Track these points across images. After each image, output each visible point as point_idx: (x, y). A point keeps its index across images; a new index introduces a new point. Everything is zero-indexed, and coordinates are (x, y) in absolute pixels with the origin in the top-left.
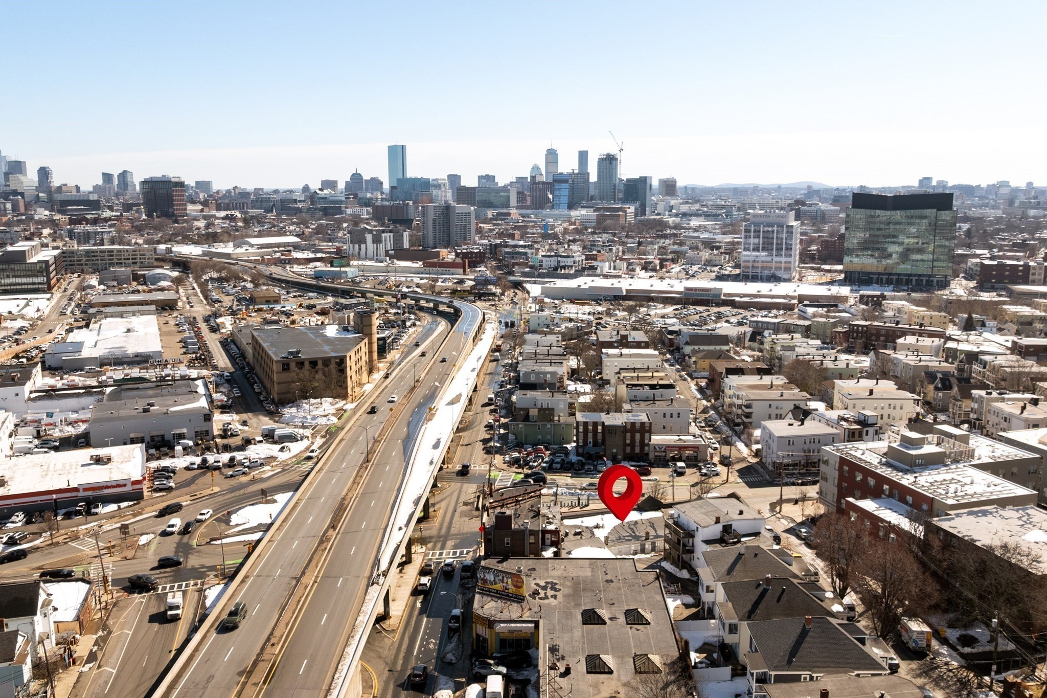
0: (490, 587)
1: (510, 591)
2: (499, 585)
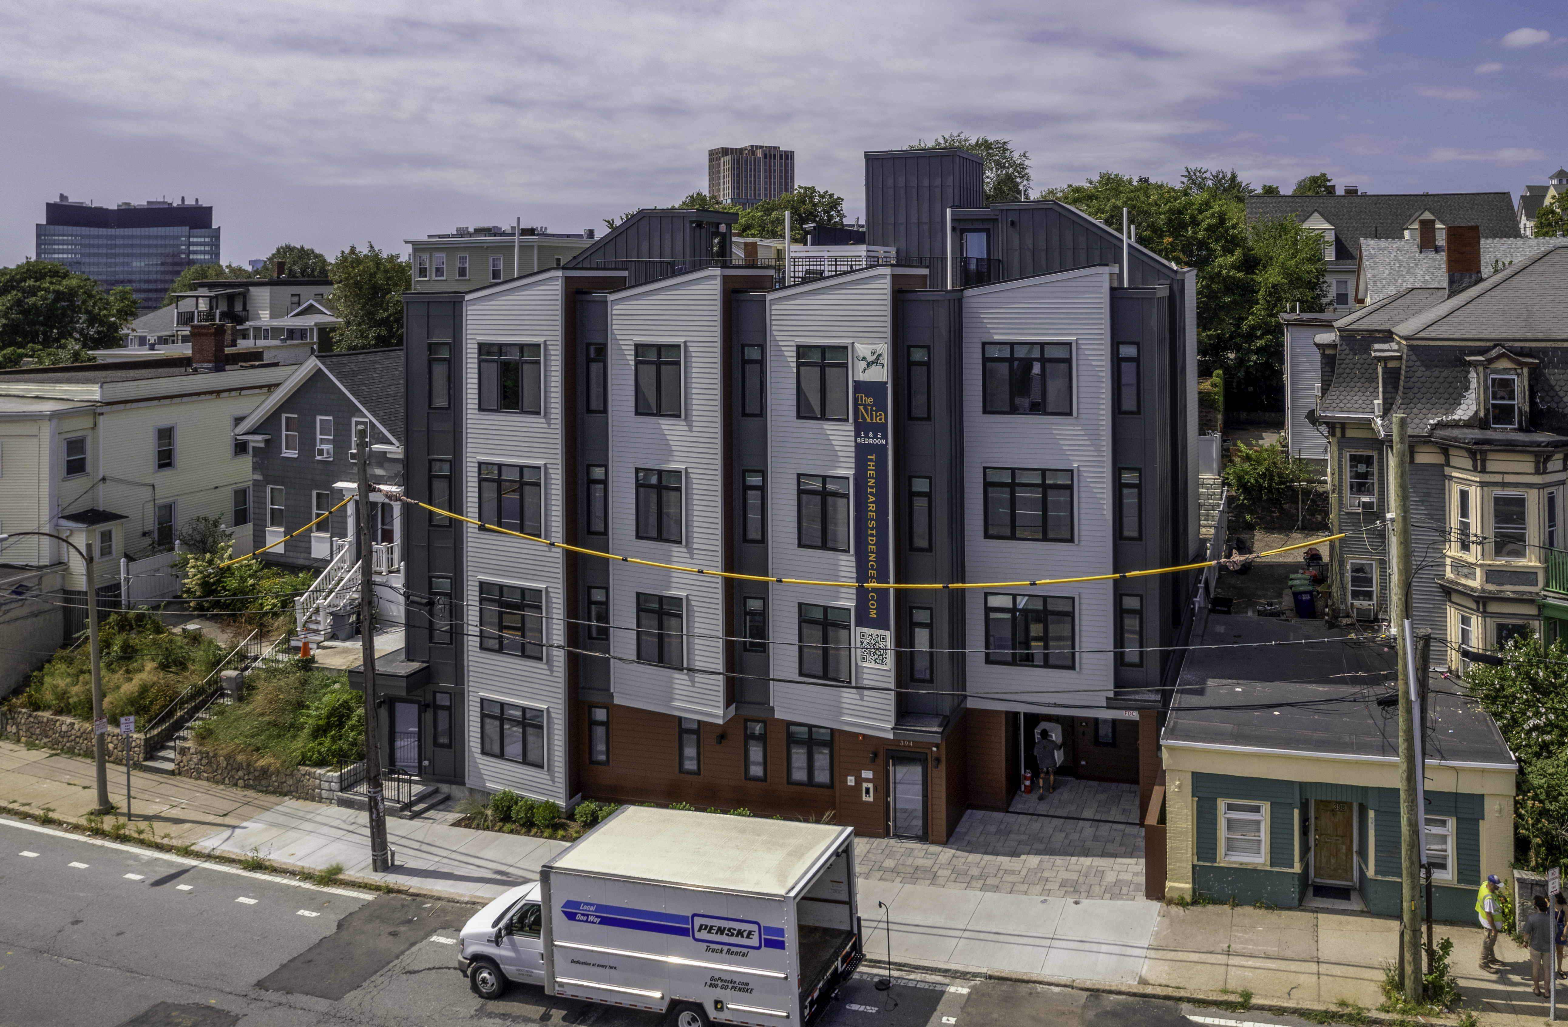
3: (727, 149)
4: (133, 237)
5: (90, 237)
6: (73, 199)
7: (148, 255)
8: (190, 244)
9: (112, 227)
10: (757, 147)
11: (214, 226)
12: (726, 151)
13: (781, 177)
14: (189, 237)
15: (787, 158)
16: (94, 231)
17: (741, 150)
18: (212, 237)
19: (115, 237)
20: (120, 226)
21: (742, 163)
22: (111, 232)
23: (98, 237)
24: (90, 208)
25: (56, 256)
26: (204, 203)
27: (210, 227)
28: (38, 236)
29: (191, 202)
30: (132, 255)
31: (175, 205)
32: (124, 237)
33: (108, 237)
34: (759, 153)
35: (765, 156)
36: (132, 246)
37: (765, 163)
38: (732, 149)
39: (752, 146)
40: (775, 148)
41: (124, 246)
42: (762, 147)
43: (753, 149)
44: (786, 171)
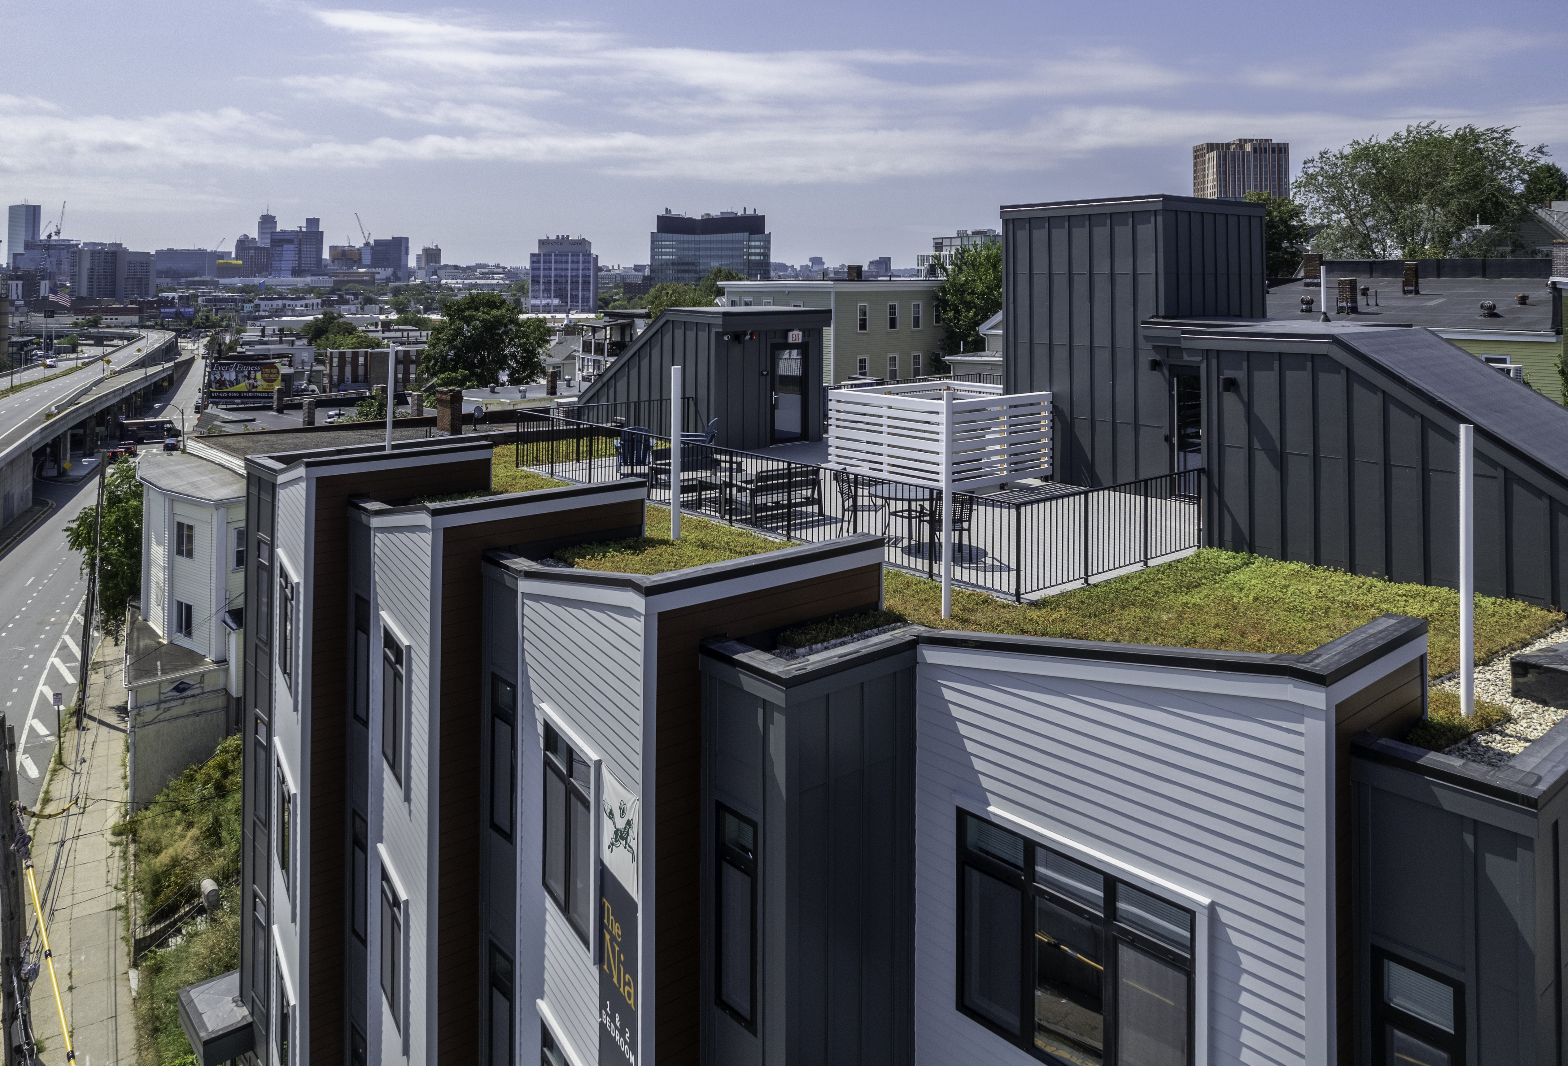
0: (230, 389)
1: (260, 389)
2: (243, 384)
3: (1212, 144)
4: (711, 242)
5: (683, 242)
6: (674, 212)
7: (721, 257)
8: (749, 247)
9: (698, 234)
10: (1246, 141)
11: (767, 232)
12: (1211, 147)
13: (1274, 173)
14: (749, 241)
15: (1280, 151)
16: (686, 237)
17: (1228, 145)
18: (765, 241)
19: (699, 242)
20: (704, 232)
21: (1229, 158)
22: (697, 237)
23: (689, 242)
24: (683, 219)
25: (663, 257)
26: (760, 213)
27: (764, 233)
28: (652, 242)
29: (750, 212)
30: (710, 257)
31: (739, 214)
32: (705, 242)
33: (695, 242)
34: (1248, 148)
35: (1255, 150)
36: (711, 249)
37: (1255, 158)
38: (1218, 144)
39: (1240, 140)
40: (1267, 140)
41: (706, 249)
42: (1251, 141)
43: (1242, 143)
44: (1279, 166)
